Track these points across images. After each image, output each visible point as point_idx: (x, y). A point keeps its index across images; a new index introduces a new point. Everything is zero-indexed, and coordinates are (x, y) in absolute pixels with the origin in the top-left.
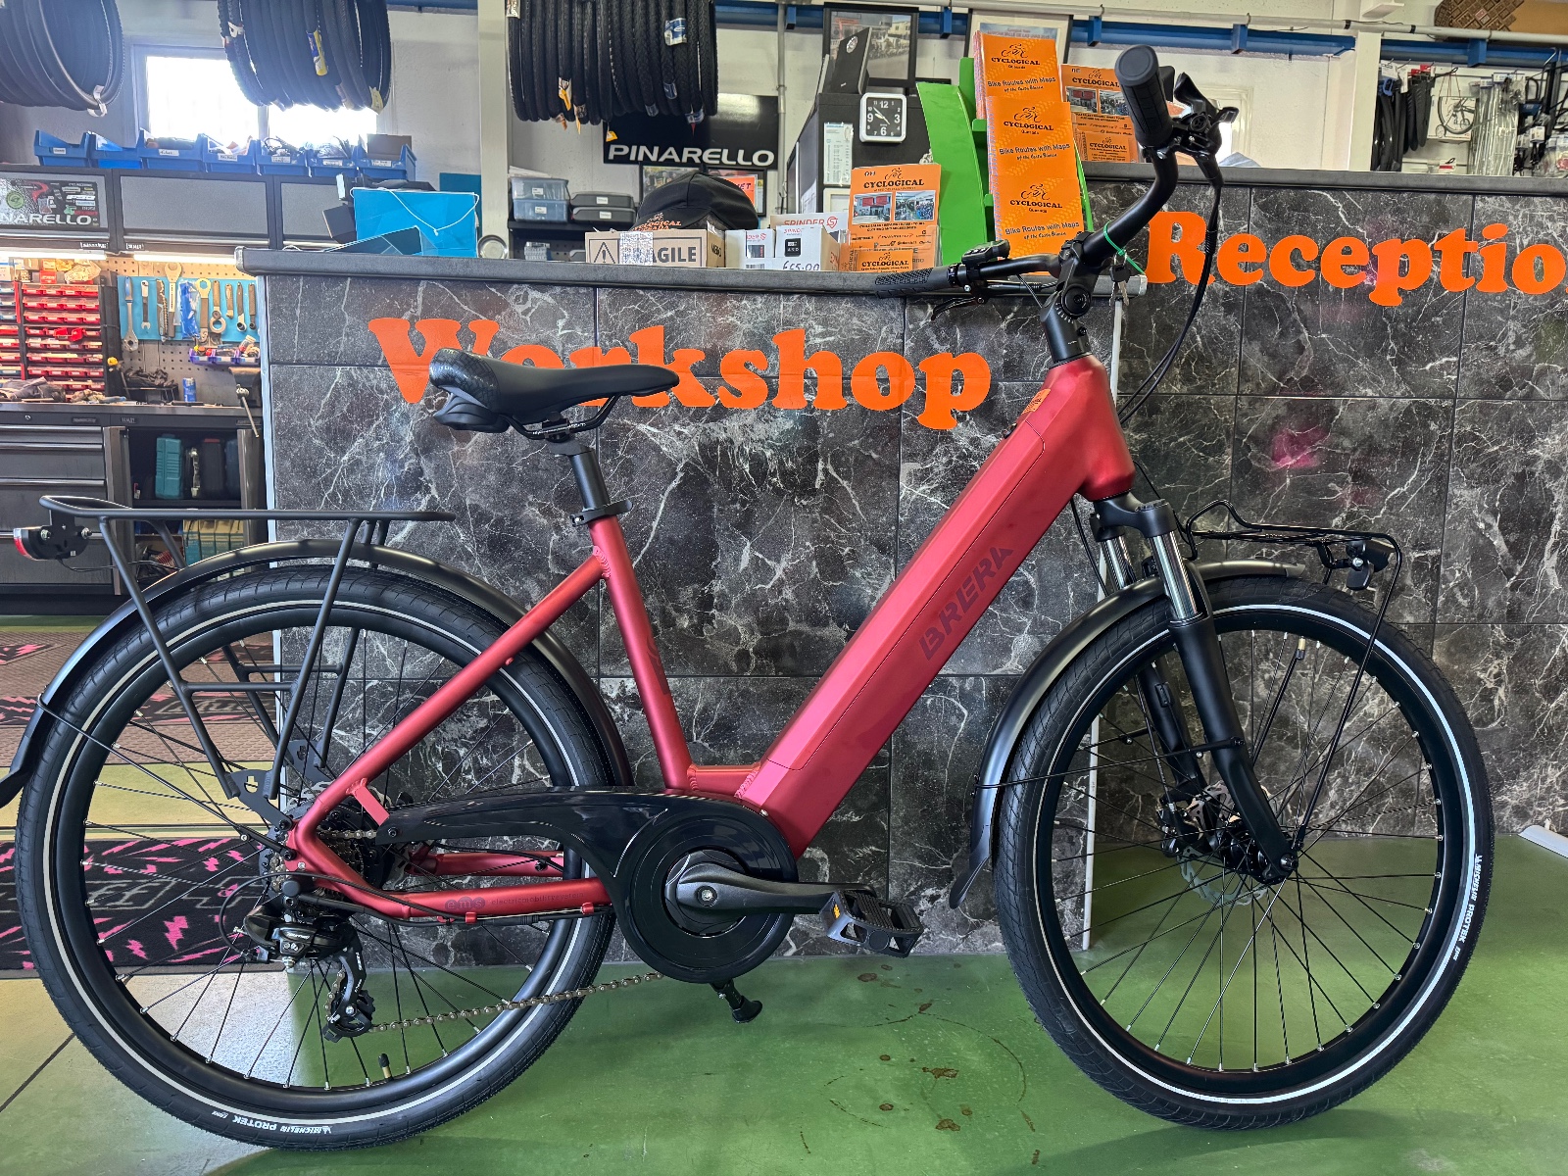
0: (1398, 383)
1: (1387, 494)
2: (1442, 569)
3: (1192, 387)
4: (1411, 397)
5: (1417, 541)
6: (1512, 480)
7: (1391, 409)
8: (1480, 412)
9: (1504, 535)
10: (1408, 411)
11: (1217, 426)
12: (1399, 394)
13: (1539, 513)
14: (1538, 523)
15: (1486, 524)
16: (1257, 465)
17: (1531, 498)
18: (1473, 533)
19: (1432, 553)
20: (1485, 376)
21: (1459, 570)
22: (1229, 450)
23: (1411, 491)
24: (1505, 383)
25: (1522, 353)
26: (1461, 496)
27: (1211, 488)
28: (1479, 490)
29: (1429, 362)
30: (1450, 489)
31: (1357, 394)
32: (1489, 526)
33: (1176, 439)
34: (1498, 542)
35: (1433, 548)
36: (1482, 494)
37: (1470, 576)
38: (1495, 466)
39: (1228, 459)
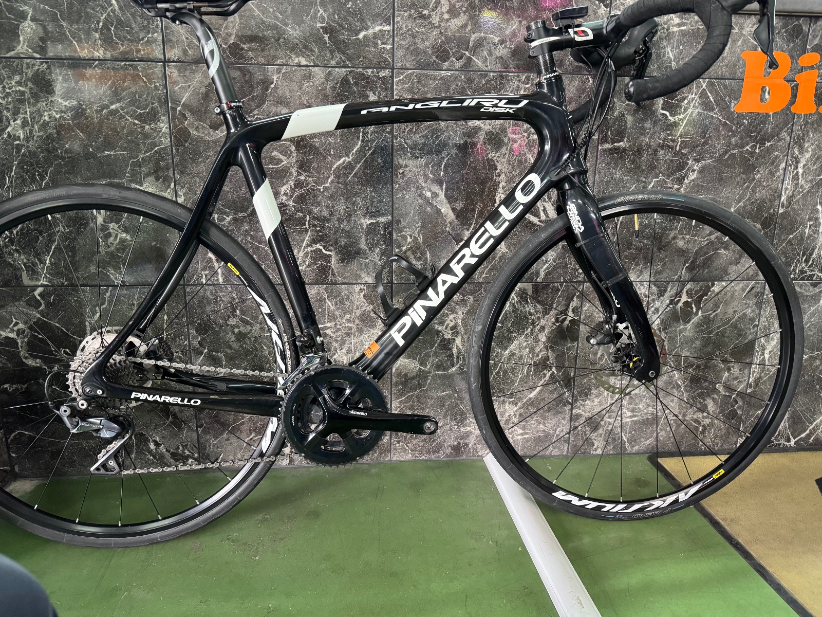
0: (332, 52)
1: (332, 164)
2: (394, 235)
3: (113, 53)
4: (346, 67)
5: (368, 208)
6: (454, 151)
7: (327, 79)
8: (418, 82)
9: (450, 203)
10: (345, 81)
11: (148, 94)
12: (333, 63)
13: (483, 183)
14: (483, 191)
15: (433, 193)
16: (195, 133)
17: (475, 169)
18: (421, 201)
19: (383, 219)
20: (420, 46)
21: (411, 236)
22: (164, 118)
23: (356, 161)
24: (442, 54)
25: (457, 22)
26: (406, 166)
27: (151, 156)
28: (423, 161)
29: (360, 31)
30: (395, 159)
31: (290, 62)
32: (435, 195)
33: (107, 107)
34: (446, 210)
35: (384, 215)
36: (427, 165)
37: (421, 240)
38: (437, 137)
39: (164, 127)
